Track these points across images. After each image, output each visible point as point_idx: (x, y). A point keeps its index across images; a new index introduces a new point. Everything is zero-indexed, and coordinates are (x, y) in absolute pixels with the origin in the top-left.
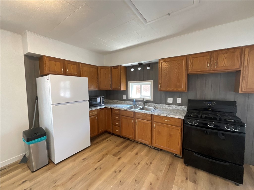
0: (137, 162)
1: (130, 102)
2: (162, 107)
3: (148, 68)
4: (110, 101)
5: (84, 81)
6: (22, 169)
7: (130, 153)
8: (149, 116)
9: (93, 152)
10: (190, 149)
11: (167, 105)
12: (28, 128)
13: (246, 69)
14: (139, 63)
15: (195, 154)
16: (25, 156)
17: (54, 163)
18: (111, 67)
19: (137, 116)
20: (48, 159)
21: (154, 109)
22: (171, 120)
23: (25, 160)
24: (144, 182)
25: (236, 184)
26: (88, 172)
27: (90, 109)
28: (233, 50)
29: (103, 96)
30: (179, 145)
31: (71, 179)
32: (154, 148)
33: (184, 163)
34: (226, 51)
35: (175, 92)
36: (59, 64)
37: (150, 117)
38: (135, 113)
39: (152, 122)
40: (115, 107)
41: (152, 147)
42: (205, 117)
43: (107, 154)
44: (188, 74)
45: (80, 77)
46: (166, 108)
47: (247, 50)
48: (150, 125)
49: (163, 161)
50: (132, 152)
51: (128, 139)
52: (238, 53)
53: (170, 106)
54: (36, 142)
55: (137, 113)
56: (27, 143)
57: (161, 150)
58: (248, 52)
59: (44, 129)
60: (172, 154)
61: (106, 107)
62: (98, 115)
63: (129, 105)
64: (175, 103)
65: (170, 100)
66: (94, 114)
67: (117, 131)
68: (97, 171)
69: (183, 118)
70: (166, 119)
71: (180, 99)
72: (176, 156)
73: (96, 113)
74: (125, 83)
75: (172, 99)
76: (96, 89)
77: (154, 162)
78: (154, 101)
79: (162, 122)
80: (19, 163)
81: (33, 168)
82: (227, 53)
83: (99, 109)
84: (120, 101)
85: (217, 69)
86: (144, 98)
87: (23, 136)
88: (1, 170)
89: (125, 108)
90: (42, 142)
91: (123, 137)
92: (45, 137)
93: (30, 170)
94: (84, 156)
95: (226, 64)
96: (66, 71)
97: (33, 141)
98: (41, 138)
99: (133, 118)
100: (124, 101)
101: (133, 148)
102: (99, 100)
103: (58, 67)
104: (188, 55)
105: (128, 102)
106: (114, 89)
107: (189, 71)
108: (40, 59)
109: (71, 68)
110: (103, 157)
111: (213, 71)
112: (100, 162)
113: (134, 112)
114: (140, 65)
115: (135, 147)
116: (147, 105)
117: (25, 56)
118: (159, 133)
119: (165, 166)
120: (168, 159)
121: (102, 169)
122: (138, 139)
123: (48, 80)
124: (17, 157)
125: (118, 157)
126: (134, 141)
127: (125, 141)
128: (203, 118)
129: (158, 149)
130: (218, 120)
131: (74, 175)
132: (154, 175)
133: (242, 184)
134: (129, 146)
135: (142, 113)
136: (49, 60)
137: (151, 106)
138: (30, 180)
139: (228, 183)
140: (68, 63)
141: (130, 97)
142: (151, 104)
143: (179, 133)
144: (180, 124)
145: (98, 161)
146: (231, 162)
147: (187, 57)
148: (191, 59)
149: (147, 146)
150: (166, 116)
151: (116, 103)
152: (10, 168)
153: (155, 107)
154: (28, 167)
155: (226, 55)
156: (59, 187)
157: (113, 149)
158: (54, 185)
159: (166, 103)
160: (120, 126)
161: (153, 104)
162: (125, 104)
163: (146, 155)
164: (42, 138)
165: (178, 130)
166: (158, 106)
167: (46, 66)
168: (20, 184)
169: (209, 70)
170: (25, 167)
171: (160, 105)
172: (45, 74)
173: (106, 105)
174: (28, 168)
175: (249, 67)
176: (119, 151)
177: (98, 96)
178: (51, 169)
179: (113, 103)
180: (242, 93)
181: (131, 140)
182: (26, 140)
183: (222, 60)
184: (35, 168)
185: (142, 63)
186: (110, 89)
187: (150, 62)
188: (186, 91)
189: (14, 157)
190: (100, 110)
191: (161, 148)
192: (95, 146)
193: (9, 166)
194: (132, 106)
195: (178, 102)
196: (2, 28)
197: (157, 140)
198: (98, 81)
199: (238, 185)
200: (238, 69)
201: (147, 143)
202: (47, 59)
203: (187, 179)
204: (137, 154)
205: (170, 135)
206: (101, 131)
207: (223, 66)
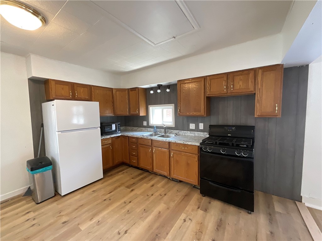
0: (150, 193)
1: (151, 129)
2: (184, 134)
3: (168, 90)
4: (129, 128)
5: (95, 106)
6: (26, 202)
7: (145, 184)
8: (167, 143)
9: (105, 184)
10: (205, 178)
11: (189, 132)
12: (32, 157)
13: (260, 92)
14: (158, 85)
15: (210, 183)
16: (29, 188)
17: (60, 195)
18: (128, 89)
19: (155, 144)
20: (55, 191)
21: (175, 136)
22: (188, 148)
23: (29, 193)
24: (153, 211)
25: (248, 213)
26: (96, 203)
27: (103, 137)
28: (247, 72)
29: (119, 123)
30: (196, 174)
31: (77, 209)
32: (173, 180)
33: (201, 193)
34: (241, 72)
35: (198, 117)
36: (66, 88)
37: (168, 145)
38: (152, 141)
39: (169, 151)
40: (132, 135)
41: (171, 179)
42: (220, 143)
43: (119, 186)
44: (207, 97)
45: (92, 101)
46: (189, 135)
47: (260, 71)
48: (168, 153)
49: (179, 192)
50: (147, 184)
51: (147, 171)
52: (251, 75)
53: (192, 132)
54: (41, 171)
55: (155, 140)
56: (31, 172)
57: (180, 181)
58: (261, 74)
59: (50, 159)
60: (191, 185)
61: (122, 135)
62: (112, 144)
63: (149, 132)
64: (197, 129)
65: (192, 126)
66: (109, 143)
67: (134, 161)
68: (105, 202)
69: (198, 144)
70: (183, 146)
71: (202, 124)
72: (195, 187)
73: (110, 142)
74: (145, 107)
75: (194, 124)
76: (112, 115)
77: (169, 194)
78: (176, 128)
79: (179, 150)
80: (23, 195)
81: (38, 199)
82: (241, 75)
83: (114, 137)
84: (140, 128)
85: (234, 92)
86: (165, 124)
87: (27, 166)
88: (1, 204)
89: (143, 135)
90: (48, 172)
91: (142, 169)
92: (51, 167)
93: (35, 202)
94: (94, 189)
95: (241, 86)
96: (75, 95)
97: (37, 171)
98: (46, 167)
99: (151, 147)
100: (144, 128)
101: (150, 180)
102: (114, 127)
103: (66, 91)
104: (206, 76)
105: (149, 129)
106: (132, 114)
107: (208, 93)
108: (46, 82)
109: (81, 92)
110: (115, 189)
111: (230, 94)
112: (110, 194)
113: (152, 139)
114: (159, 87)
115: (152, 179)
116: (169, 132)
117: (29, 79)
118: (177, 162)
119: (180, 197)
120: (185, 190)
121: (111, 200)
122: (156, 170)
123: (53, 105)
124: (20, 190)
125: (131, 189)
126: (153, 173)
127: (143, 173)
128: (217, 144)
129: (177, 181)
130: (231, 146)
131: (81, 206)
132: (165, 205)
133: (253, 211)
134: (146, 178)
135: (160, 141)
136: (56, 84)
137: (172, 133)
138: (34, 211)
139: (240, 211)
140: (77, 87)
141: (151, 123)
142: (173, 130)
143: (196, 161)
144: (196, 152)
145: (109, 192)
146: (242, 188)
147: (205, 78)
148: (209, 80)
149: (166, 177)
150: (182, 143)
151: (136, 131)
152: (14, 201)
153: (176, 134)
154: (33, 199)
155: (241, 77)
156: (63, 217)
157: (127, 181)
158: (59, 215)
159: (189, 129)
160: (138, 156)
161: (175, 131)
162: (146, 131)
163: (163, 187)
164: (48, 168)
165: (195, 158)
166: (180, 133)
167: (52, 90)
168: (24, 215)
169: (226, 92)
170: (29, 200)
171: (182, 131)
172: (51, 98)
173: (123, 133)
174: (32, 201)
175: (262, 89)
176: (134, 183)
177: (114, 123)
178: (57, 201)
179: (132, 131)
180: (257, 117)
181: (150, 172)
182: (30, 169)
183: (238, 83)
184: (40, 199)
185: (162, 85)
186: (127, 114)
187: (169, 83)
188: (205, 116)
189: (17, 190)
190: (115, 139)
191: (181, 180)
192: (108, 178)
193: (12, 199)
194: (151, 133)
195: (200, 128)
196: (2, 51)
197: (175, 170)
198: (113, 106)
199: (250, 213)
200: (253, 91)
201: (166, 174)
202: (53, 83)
203: (199, 208)
204: (153, 186)
205: (188, 164)
206: (116, 162)
207: (239, 89)
